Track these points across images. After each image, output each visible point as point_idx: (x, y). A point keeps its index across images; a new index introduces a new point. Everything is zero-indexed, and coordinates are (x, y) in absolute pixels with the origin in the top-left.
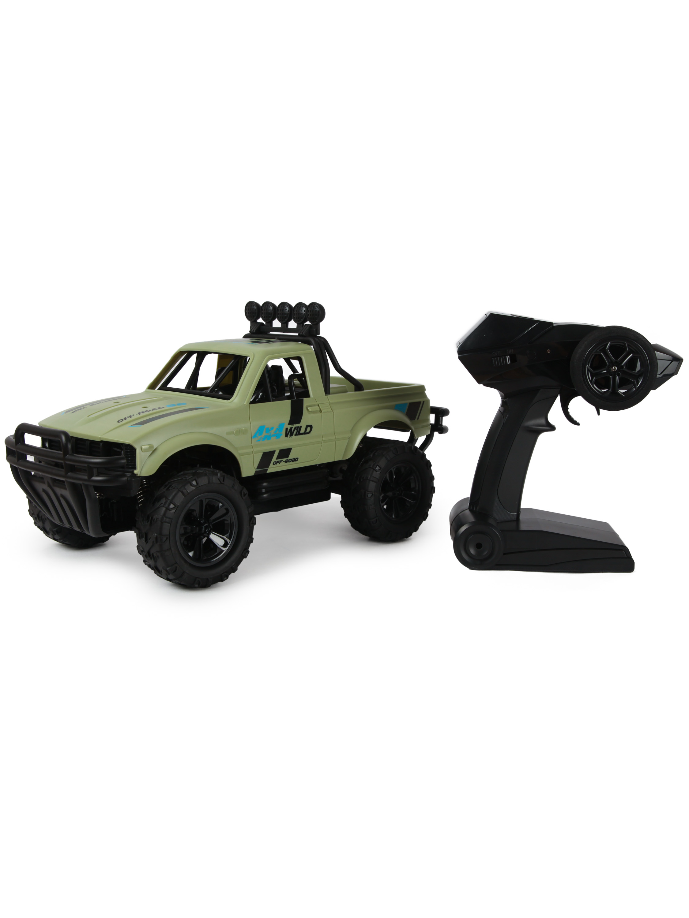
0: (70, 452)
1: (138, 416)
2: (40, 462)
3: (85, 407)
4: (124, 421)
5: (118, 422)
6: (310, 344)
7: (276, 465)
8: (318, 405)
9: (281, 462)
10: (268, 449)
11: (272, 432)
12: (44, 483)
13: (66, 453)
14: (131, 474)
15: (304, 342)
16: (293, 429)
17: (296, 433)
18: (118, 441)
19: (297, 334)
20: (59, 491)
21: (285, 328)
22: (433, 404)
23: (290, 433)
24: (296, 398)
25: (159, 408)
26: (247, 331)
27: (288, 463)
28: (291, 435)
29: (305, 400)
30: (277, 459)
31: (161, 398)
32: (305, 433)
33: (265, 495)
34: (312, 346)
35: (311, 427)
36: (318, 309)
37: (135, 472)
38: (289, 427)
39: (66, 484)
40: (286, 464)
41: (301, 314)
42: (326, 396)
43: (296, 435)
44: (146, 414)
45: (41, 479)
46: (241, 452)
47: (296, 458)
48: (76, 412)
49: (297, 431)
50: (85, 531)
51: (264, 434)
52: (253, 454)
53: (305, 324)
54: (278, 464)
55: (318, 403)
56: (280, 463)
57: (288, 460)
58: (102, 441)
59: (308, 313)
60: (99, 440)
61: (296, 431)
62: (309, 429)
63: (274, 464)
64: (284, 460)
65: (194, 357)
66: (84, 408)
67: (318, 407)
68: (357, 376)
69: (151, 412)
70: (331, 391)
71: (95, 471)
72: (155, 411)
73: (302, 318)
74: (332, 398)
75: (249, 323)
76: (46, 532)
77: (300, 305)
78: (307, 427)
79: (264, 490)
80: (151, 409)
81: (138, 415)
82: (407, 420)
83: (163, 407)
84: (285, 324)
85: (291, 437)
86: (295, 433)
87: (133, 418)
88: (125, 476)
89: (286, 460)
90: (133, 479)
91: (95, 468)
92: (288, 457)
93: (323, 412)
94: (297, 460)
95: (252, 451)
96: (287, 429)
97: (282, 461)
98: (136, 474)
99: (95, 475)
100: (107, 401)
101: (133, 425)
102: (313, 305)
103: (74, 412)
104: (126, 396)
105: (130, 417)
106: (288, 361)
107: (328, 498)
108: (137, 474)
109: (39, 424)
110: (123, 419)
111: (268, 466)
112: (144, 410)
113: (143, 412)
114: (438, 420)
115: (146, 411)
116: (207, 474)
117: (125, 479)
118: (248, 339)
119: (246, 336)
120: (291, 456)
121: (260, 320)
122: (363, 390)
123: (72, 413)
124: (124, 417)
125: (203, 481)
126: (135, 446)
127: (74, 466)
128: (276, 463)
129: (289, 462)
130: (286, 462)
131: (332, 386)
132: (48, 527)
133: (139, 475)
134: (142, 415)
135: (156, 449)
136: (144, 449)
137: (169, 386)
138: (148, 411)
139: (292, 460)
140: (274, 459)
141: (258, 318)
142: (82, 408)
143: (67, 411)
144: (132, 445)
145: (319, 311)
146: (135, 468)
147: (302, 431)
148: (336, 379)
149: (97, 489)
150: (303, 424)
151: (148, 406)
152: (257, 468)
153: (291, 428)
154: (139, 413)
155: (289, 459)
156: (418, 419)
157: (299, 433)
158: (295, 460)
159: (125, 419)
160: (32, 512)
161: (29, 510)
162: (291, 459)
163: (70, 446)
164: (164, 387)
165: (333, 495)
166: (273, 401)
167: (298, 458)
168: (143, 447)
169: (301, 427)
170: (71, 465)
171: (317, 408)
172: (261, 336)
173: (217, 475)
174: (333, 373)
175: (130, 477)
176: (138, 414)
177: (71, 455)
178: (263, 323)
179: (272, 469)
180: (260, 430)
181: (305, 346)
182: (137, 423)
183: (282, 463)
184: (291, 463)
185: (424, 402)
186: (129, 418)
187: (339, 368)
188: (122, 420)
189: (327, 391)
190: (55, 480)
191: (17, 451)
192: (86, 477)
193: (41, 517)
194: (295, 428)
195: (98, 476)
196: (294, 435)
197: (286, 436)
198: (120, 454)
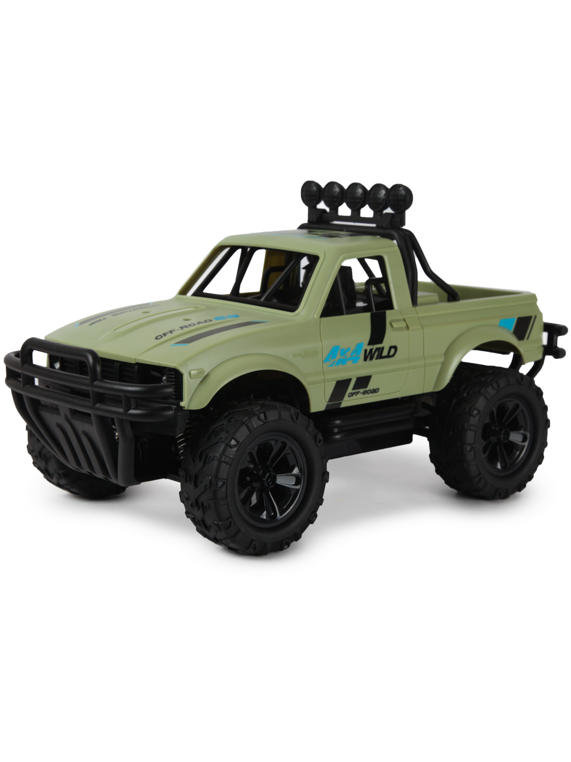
0: (99, 377)
1: (181, 332)
2: (48, 387)
3: (105, 317)
4: (164, 338)
5: (156, 338)
6: (392, 238)
7: (351, 398)
8: (404, 320)
9: (358, 393)
10: (343, 376)
11: (348, 354)
12: (59, 414)
13: (94, 378)
14: (176, 406)
15: (384, 236)
16: (374, 351)
17: (378, 355)
18: (159, 363)
19: (374, 225)
20: (80, 426)
21: (356, 216)
22: (547, 319)
23: (369, 356)
24: (376, 310)
25: (206, 321)
26: (305, 220)
27: (366, 395)
28: (371, 359)
29: (388, 312)
30: (354, 389)
31: (203, 307)
32: (388, 356)
33: (338, 437)
34: (395, 241)
35: (395, 348)
36: (403, 192)
37: (182, 404)
38: (369, 348)
39: (93, 418)
40: (364, 396)
41: (380, 199)
42: (414, 308)
43: (377, 359)
44: (190, 328)
45: (55, 410)
46: (310, 379)
47: (377, 389)
48: (95, 324)
49: (379, 353)
50: (111, 478)
51: (338, 357)
52: (324, 382)
53: (385, 212)
54: (354, 396)
55: (404, 317)
56: (356, 395)
57: (366, 391)
58: (137, 364)
59: (390, 198)
60: (134, 362)
61: (377, 353)
62: (393, 351)
63: (349, 396)
64: (362, 390)
65: (238, 254)
66: (104, 319)
67: (404, 322)
68: (450, 280)
69: (197, 326)
70: (419, 300)
71: (133, 402)
72: (201, 325)
73: (380, 204)
74: (421, 311)
75: (305, 209)
76: (48, 475)
77: (378, 187)
78: (391, 348)
79: (336, 430)
80: (196, 323)
81: (181, 330)
82: (513, 340)
83: (211, 321)
84: (356, 210)
85: (371, 361)
86: (375, 356)
87: (174, 334)
88: (171, 409)
89: (364, 391)
90: (179, 414)
91: (133, 398)
92: (366, 387)
93: (410, 328)
94: (377, 391)
95: (324, 379)
96: (366, 351)
97: (360, 393)
98: (182, 407)
99: (133, 408)
100: (131, 309)
101: (176, 343)
102: (396, 187)
103: (93, 323)
104: (153, 303)
105: (171, 332)
106: (362, 261)
107: (409, 441)
108: (184, 407)
109: (45, 337)
110: (163, 335)
111: (342, 398)
112: (187, 323)
113: (186, 327)
114: (552, 340)
115: (189, 325)
116: (278, 408)
117: (171, 413)
118: (305, 231)
119: (302, 227)
120: (371, 386)
121: (322, 206)
122: (458, 300)
123: (90, 325)
124: (164, 333)
125: (273, 415)
126: (183, 370)
127: (104, 394)
128: (352, 394)
129: (368, 393)
130: (364, 393)
131: (420, 294)
132: (52, 467)
133: (186, 408)
134: (185, 330)
135: (207, 376)
136: (193, 375)
137: (206, 291)
138: (193, 325)
139: (372, 391)
140: (350, 389)
141: (319, 202)
142: (102, 318)
143: (83, 322)
144: (178, 369)
145: (405, 196)
146: (181, 399)
147: (385, 353)
148: (425, 284)
149: (133, 425)
150: (386, 344)
151: (190, 318)
152: (330, 401)
153: (371, 350)
154: (182, 328)
155: (367, 389)
156: (528, 338)
157: (380, 357)
158: (375, 391)
159: (165, 335)
160: (32, 449)
161: (28, 446)
162: (370, 390)
163: (99, 369)
164: (199, 293)
165: (415, 437)
166: (348, 314)
167: (378, 389)
168: (192, 372)
169: (383, 348)
170: (100, 394)
171: (403, 325)
172: (322, 226)
173: (290, 411)
174: (422, 277)
175: (175, 410)
176: (179, 328)
177: (101, 381)
178: (324, 211)
179: (347, 402)
180: (334, 351)
181: (386, 242)
182: (182, 341)
183: (360, 396)
184: (371, 395)
185: (535, 317)
186: (170, 334)
187: (429, 270)
188: (162, 337)
189: (414, 302)
190: (74, 413)
191: (23, 374)
192: (121, 410)
193: (45, 455)
194: (376, 349)
195: (135, 409)
196: (374, 359)
197: (365, 359)
198: (159, 380)
